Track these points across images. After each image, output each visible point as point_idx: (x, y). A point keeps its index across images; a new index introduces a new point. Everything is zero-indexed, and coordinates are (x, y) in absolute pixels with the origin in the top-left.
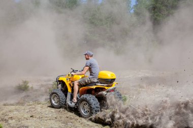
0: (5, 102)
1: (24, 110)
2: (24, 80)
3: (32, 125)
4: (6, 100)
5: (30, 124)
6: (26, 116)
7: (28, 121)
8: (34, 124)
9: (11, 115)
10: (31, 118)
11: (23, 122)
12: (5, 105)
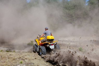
0: (23, 51)
1: (32, 55)
2: (32, 41)
3: (36, 63)
4: (23, 50)
5: (35, 62)
6: (33, 58)
7: (34, 61)
8: (37, 62)
9: (26, 57)
10: (35, 59)
11: (31, 61)
12: (23, 52)
